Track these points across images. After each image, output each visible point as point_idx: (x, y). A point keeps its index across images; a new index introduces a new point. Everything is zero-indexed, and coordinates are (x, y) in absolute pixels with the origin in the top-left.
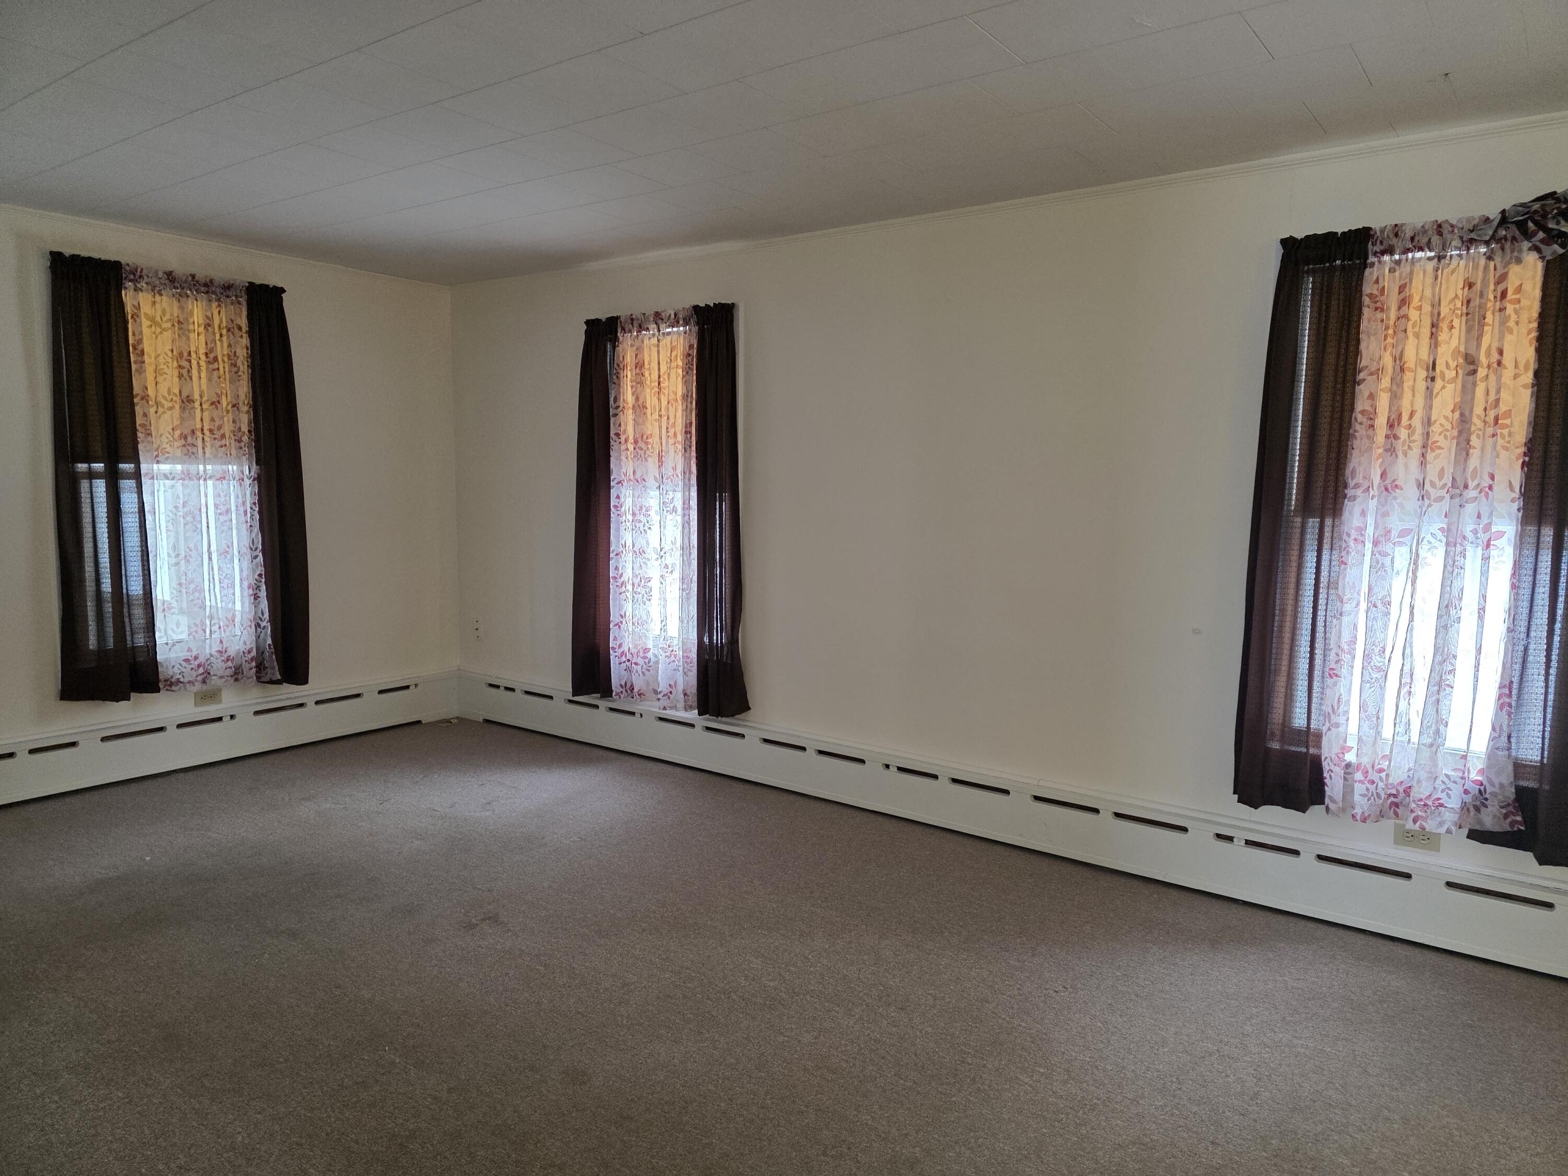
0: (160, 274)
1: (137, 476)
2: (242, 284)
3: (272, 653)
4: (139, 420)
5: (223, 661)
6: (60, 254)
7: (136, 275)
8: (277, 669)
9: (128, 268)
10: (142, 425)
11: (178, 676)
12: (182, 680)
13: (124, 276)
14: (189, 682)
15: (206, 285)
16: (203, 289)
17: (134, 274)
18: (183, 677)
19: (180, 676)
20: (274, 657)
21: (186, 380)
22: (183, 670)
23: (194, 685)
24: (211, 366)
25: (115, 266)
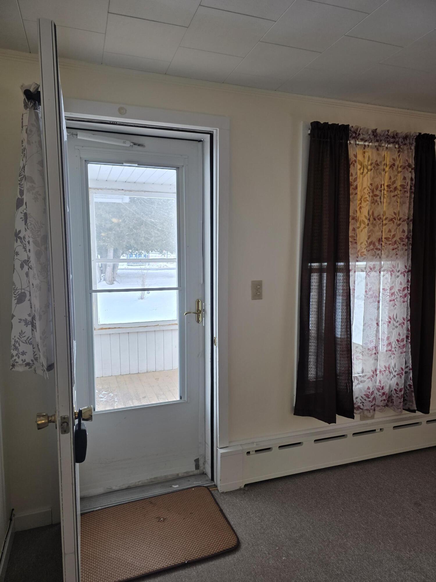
0: (370, 132)
1: (347, 271)
2: (414, 135)
3: (412, 391)
4: (351, 233)
5: (380, 395)
6: (317, 123)
7: (357, 135)
8: (414, 402)
9: (352, 129)
10: (352, 237)
11: (359, 404)
12: (362, 407)
13: (350, 135)
14: (367, 410)
15: (393, 137)
16: (392, 140)
17: (356, 133)
18: (363, 405)
19: (361, 405)
20: (413, 394)
21: (378, 204)
22: (364, 401)
23: (370, 412)
24: (392, 194)
25: (345, 128)
